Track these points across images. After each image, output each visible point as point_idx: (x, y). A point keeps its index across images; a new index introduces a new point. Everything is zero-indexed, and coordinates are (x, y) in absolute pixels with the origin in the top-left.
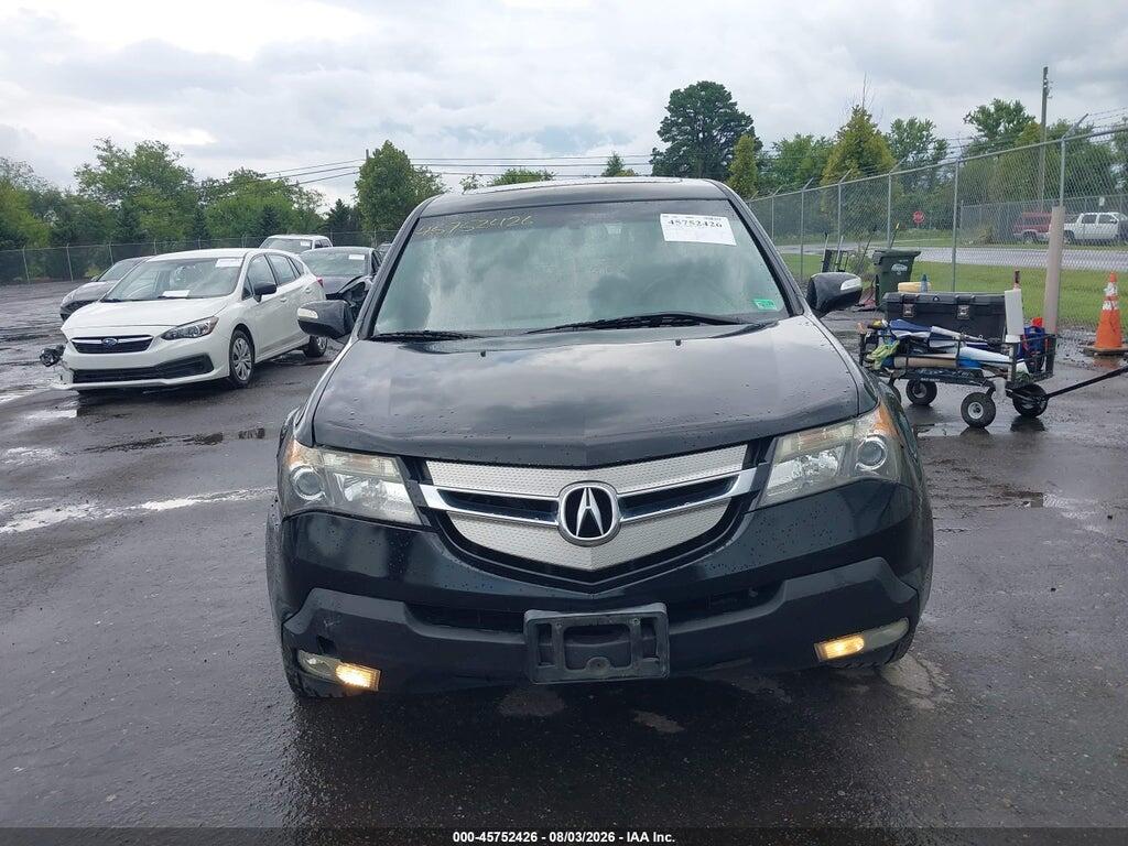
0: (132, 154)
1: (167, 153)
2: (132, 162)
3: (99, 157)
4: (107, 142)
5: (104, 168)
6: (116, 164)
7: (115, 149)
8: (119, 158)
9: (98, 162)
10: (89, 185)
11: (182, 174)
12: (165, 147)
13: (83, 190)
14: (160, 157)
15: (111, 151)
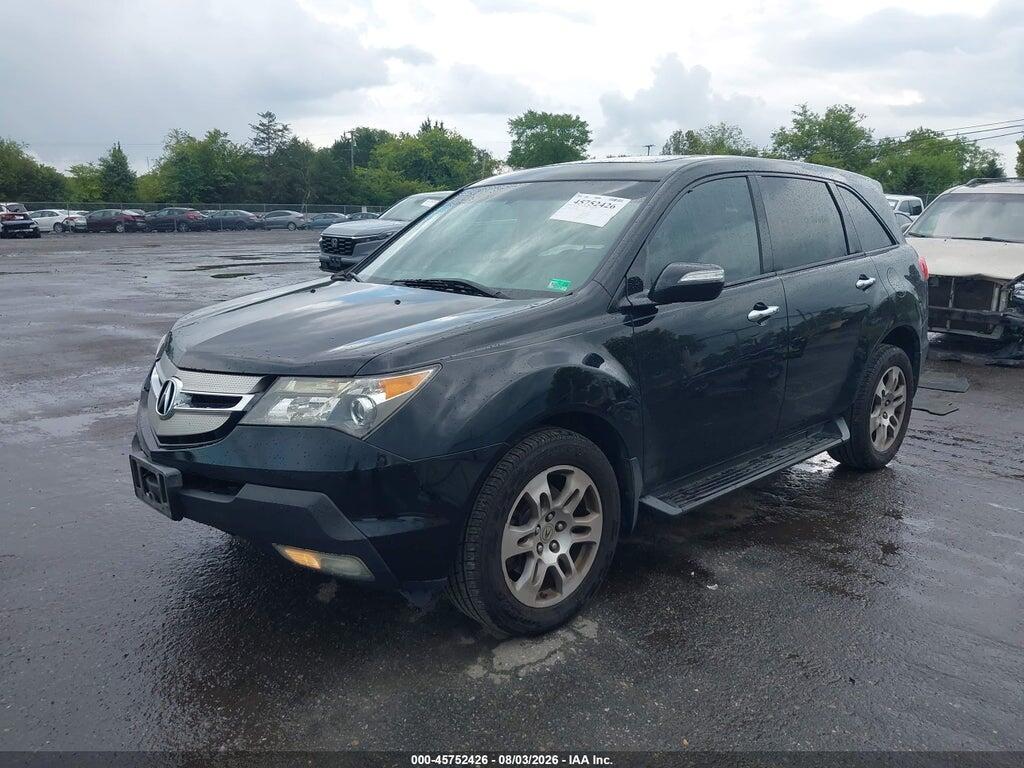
0: (822, 117)
1: (853, 115)
2: (820, 125)
3: (795, 121)
4: (804, 107)
5: (795, 130)
6: (807, 127)
7: (809, 113)
8: (810, 121)
9: (793, 125)
10: (780, 145)
11: (861, 134)
12: (852, 110)
13: (775, 150)
14: (847, 118)
15: (805, 116)
